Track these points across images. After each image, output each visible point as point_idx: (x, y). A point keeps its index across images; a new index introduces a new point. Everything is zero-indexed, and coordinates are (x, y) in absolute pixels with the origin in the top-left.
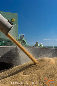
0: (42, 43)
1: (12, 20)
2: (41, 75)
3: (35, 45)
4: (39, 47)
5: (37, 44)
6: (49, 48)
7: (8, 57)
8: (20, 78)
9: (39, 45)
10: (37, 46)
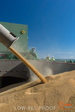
1: (21, 32)
2: (47, 94)
3: (46, 58)
4: (50, 61)
5: (48, 58)
6: (60, 62)
7: (17, 71)
8: (23, 97)
9: (50, 59)
10: (48, 60)
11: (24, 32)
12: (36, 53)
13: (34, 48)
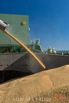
0: (54, 49)
1: (22, 23)
3: (47, 51)
5: (49, 50)
11: (25, 23)
12: (40, 45)
13: (38, 40)
